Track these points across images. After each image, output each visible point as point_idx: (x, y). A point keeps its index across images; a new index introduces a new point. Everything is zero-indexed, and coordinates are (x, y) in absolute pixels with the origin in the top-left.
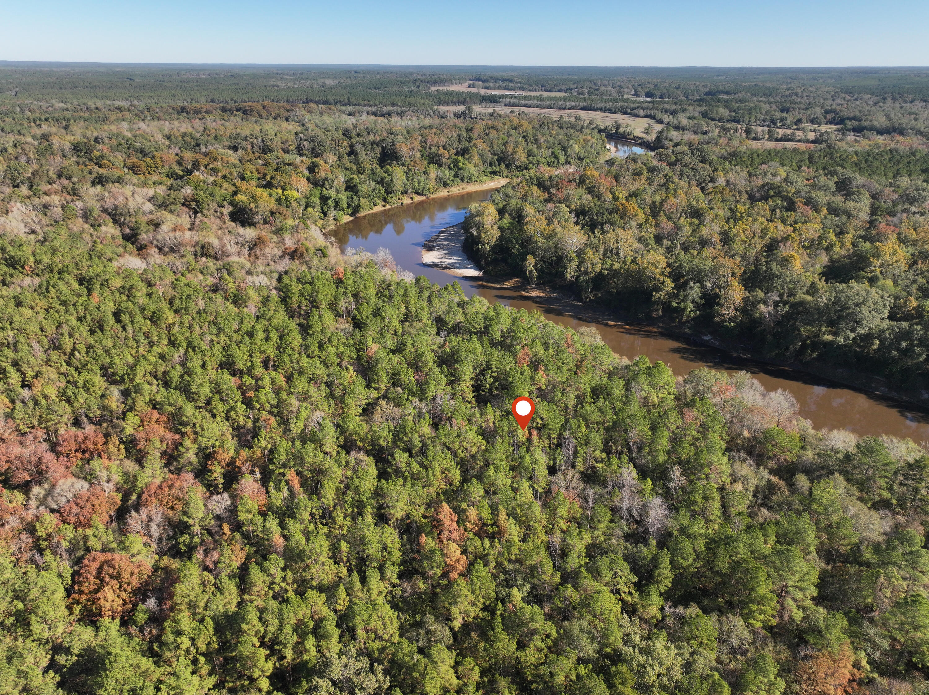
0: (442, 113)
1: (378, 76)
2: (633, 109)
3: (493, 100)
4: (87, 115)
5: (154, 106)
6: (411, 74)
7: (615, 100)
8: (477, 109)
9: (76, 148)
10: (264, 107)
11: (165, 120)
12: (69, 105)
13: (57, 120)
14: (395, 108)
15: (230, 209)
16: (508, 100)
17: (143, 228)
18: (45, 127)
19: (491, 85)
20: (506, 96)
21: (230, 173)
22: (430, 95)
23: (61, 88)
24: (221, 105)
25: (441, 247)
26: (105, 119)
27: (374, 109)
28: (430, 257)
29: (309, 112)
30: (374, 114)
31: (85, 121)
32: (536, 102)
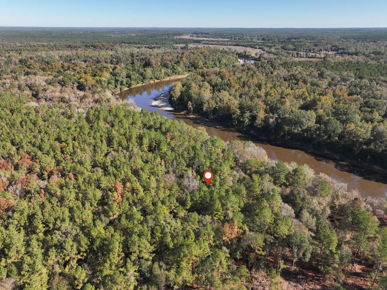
0: (176, 47)
1: (154, 32)
2: (254, 45)
3: (198, 42)
4: (29, 48)
5: (57, 45)
6: (168, 31)
7: (249, 42)
8: (191, 46)
9: (21, 61)
10: (102, 45)
11: (62, 50)
12: (23, 45)
13: (17, 50)
14: (157, 45)
15: (77, 84)
16: (205, 42)
17: (40, 91)
18: (11, 53)
19: (200, 36)
20: (204, 40)
21: (81, 71)
22: (173, 40)
23: (21, 38)
24: (85, 44)
25: (160, 99)
26: (36, 50)
27: (148, 46)
28: (155, 103)
29: (121, 47)
30: (148, 48)
31: (28, 51)
32: (216, 43)
